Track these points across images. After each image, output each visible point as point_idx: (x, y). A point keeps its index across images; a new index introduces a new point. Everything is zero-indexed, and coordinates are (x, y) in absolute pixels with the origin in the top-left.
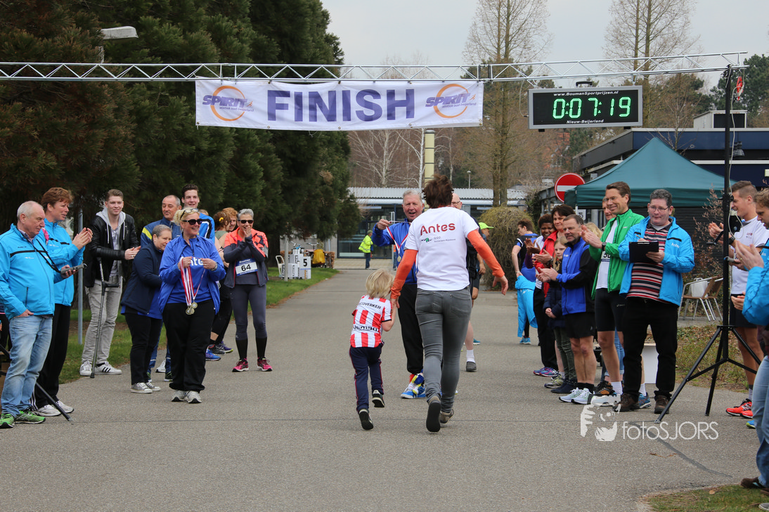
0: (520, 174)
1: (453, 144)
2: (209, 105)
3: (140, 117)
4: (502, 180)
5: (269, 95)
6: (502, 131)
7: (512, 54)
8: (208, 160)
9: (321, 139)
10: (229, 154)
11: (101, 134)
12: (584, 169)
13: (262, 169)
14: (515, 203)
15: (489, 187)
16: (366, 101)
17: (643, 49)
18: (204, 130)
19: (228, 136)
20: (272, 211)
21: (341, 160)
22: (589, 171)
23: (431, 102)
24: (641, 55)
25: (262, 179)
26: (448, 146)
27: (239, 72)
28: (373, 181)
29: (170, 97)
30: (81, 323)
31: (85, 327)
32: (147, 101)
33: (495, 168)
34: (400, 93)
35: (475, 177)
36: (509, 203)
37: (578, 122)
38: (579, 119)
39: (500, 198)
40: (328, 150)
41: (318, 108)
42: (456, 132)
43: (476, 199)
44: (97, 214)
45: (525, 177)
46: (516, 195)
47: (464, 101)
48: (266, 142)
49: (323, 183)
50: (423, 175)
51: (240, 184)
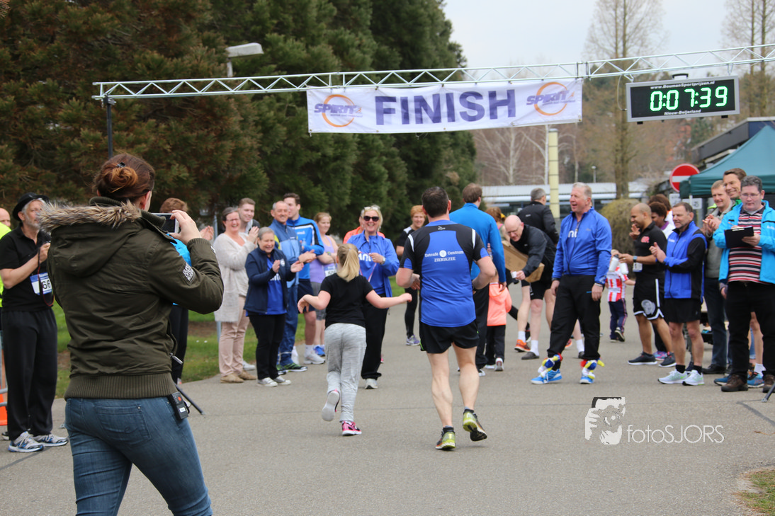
0: (642, 167)
1: (577, 142)
2: (321, 113)
3: (266, 129)
4: (623, 173)
5: (377, 101)
7: (630, 52)
8: (333, 165)
9: (444, 141)
10: (353, 158)
11: (229, 145)
12: (701, 161)
13: (387, 171)
14: (638, 195)
15: (612, 181)
16: (469, 103)
17: (759, 39)
18: (329, 138)
19: (351, 142)
20: (399, 212)
21: (467, 161)
22: (707, 161)
23: (531, 100)
24: (757, 44)
25: (387, 181)
26: (572, 143)
27: (347, 81)
28: (500, 179)
29: (297, 108)
33: (616, 163)
34: (501, 94)
35: (599, 173)
36: (631, 195)
37: (676, 113)
38: (677, 110)
39: (622, 190)
40: (454, 153)
41: (423, 111)
42: (580, 130)
43: (600, 193)
45: (645, 171)
46: (637, 188)
47: (564, 97)
48: (391, 147)
49: (450, 183)
50: (548, 173)
51: (366, 187)
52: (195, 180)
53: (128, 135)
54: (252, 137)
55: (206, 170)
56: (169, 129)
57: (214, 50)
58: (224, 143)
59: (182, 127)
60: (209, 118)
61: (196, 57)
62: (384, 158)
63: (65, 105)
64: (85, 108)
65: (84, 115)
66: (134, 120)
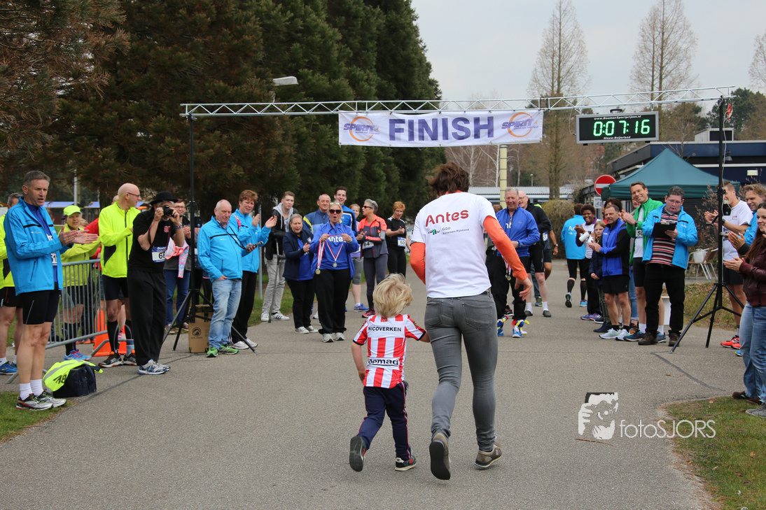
0: (569, 176)
1: (520, 155)
2: (348, 131)
3: (300, 140)
4: (556, 180)
5: (390, 123)
6: (556, 145)
7: (563, 90)
8: (347, 170)
9: (426, 154)
10: (362, 165)
11: (274, 151)
12: (615, 172)
13: (385, 174)
14: (565, 196)
15: (546, 186)
17: (658, 85)
19: (361, 153)
22: (619, 173)
24: (656, 90)
25: (385, 181)
26: (516, 156)
27: (369, 108)
29: (320, 126)
30: (261, 285)
31: (264, 287)
32: (305, 128)
33: (550, 172)
35: (536, 179)
36: (561, 196)
39: (554, 193)
42: (522, 147)
44: (274, 208)
45: (572, 178)
46: (566, 191)
47: (529, 124)
48: (388, 156)
50: (499, 178)
51: (369, 185)
52: (248, 177)
53: (199, 143)
54: (291, 146)
55: (256, 170)
56: (230, 138)
57: (265, 81)
58: (270, 150)
59: (239, 137)
60: (259, 131)
61: (251, 86)
62: (384, 165)
63: (154, 119)
64: (168, 122)
65: (168, 127)
66: (204, 132)
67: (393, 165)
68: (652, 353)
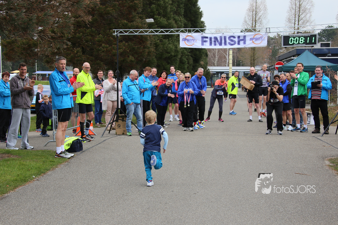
3: (156, 45)
52: (136, 61)
54: (153, 48)
56: (129, 45)
57: (143, 20)
58: (145, 50)
59: (133, 44)
60: (141, 42)
61: (138, 22)
62: (187, 57)
64: (103, 38)
67: (190, 57)
68: (313, 137)
